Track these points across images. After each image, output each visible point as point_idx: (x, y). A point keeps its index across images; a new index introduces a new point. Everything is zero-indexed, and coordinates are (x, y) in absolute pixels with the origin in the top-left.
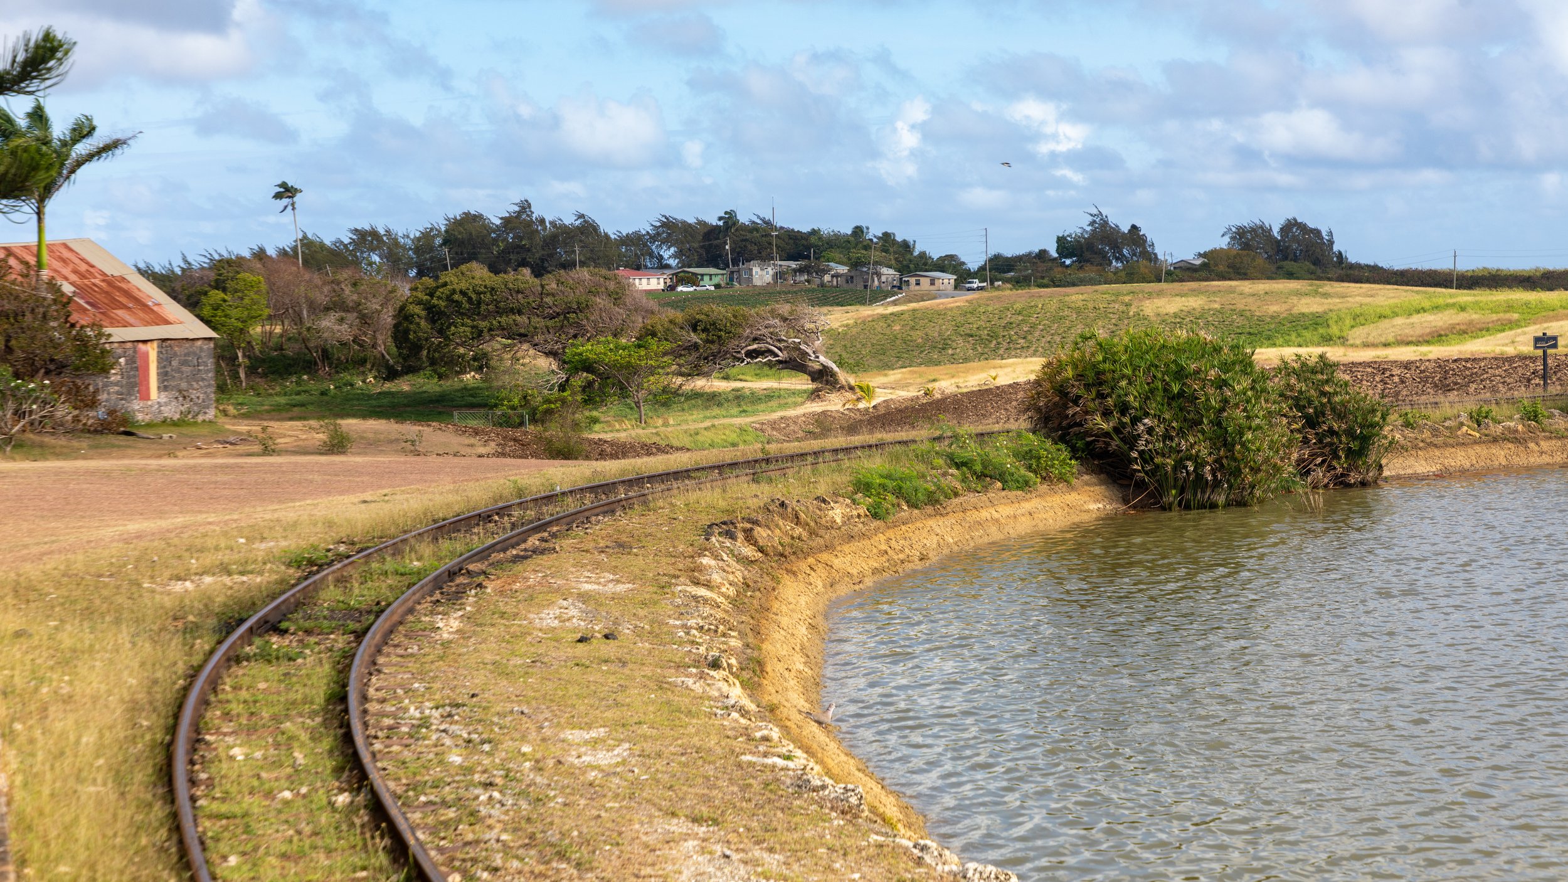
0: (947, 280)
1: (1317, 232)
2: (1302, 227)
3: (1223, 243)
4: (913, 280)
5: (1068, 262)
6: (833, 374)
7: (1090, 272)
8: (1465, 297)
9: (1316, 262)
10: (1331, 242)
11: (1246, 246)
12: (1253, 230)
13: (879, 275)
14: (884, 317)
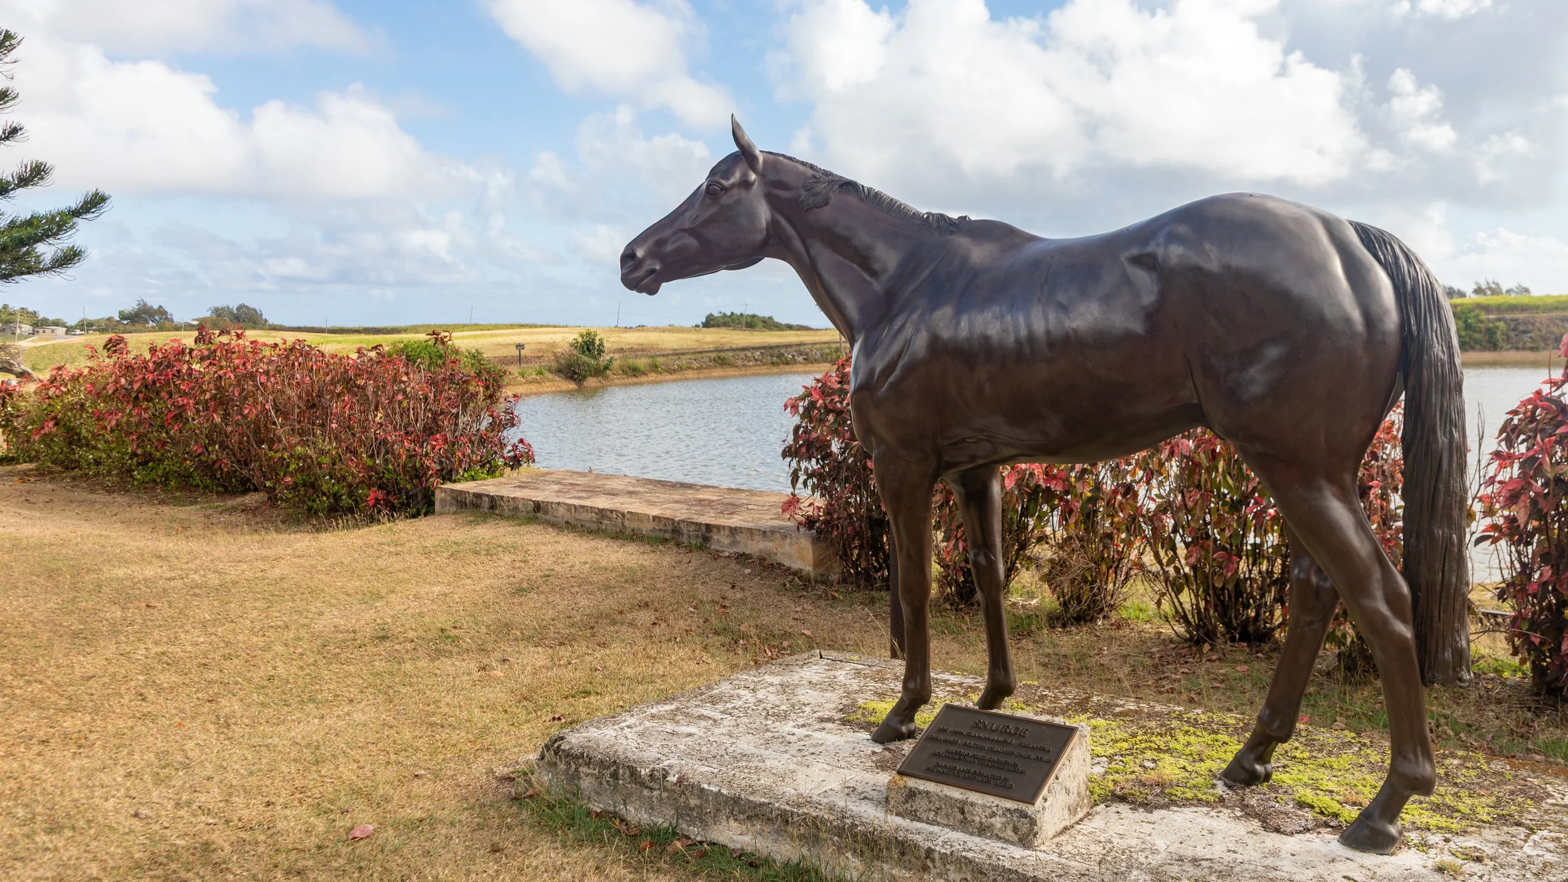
0: (61, 331)
1: (255, 310)
2: (247, 307)
3: (208, 314)
4: (41, 330)
5: (125, 322)
6: (29, 374)
7: (138, 326)
8: (339, 337)
9: (255, 323)
10: (261, 315)
11: (219, 316)
12: (223, 309)
13: (20, 328)
14: (37, 348)
